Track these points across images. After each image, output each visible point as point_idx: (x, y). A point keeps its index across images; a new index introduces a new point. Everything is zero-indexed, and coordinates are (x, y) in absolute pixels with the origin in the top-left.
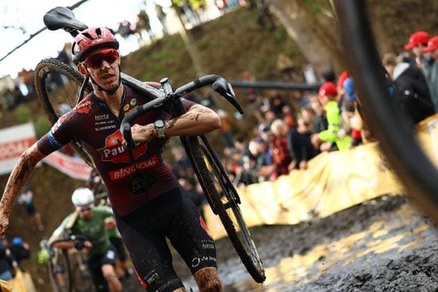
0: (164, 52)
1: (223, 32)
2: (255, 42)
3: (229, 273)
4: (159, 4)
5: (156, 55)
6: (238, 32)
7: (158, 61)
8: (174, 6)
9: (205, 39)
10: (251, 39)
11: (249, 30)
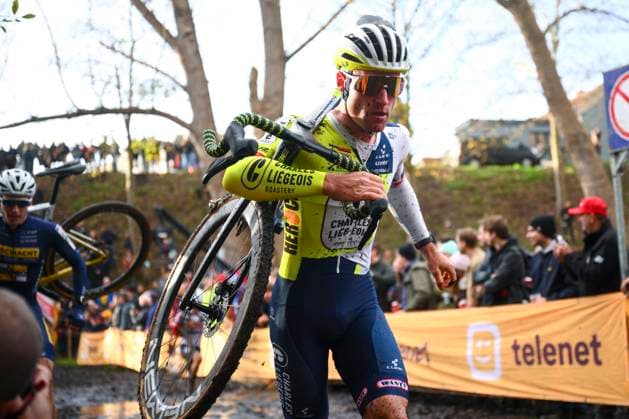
0: (106, 184)
1: (164, 188)
2: (188, 207)
3: (75, 396)
4: (118, 142)
5: (97, 185)
6: (176, 192)
7: (97, 190)
8: (129, 150)
9: (145, 188)
10: (184, 203)
11: (186, 194)
